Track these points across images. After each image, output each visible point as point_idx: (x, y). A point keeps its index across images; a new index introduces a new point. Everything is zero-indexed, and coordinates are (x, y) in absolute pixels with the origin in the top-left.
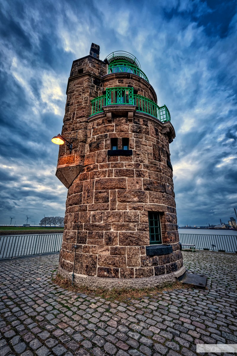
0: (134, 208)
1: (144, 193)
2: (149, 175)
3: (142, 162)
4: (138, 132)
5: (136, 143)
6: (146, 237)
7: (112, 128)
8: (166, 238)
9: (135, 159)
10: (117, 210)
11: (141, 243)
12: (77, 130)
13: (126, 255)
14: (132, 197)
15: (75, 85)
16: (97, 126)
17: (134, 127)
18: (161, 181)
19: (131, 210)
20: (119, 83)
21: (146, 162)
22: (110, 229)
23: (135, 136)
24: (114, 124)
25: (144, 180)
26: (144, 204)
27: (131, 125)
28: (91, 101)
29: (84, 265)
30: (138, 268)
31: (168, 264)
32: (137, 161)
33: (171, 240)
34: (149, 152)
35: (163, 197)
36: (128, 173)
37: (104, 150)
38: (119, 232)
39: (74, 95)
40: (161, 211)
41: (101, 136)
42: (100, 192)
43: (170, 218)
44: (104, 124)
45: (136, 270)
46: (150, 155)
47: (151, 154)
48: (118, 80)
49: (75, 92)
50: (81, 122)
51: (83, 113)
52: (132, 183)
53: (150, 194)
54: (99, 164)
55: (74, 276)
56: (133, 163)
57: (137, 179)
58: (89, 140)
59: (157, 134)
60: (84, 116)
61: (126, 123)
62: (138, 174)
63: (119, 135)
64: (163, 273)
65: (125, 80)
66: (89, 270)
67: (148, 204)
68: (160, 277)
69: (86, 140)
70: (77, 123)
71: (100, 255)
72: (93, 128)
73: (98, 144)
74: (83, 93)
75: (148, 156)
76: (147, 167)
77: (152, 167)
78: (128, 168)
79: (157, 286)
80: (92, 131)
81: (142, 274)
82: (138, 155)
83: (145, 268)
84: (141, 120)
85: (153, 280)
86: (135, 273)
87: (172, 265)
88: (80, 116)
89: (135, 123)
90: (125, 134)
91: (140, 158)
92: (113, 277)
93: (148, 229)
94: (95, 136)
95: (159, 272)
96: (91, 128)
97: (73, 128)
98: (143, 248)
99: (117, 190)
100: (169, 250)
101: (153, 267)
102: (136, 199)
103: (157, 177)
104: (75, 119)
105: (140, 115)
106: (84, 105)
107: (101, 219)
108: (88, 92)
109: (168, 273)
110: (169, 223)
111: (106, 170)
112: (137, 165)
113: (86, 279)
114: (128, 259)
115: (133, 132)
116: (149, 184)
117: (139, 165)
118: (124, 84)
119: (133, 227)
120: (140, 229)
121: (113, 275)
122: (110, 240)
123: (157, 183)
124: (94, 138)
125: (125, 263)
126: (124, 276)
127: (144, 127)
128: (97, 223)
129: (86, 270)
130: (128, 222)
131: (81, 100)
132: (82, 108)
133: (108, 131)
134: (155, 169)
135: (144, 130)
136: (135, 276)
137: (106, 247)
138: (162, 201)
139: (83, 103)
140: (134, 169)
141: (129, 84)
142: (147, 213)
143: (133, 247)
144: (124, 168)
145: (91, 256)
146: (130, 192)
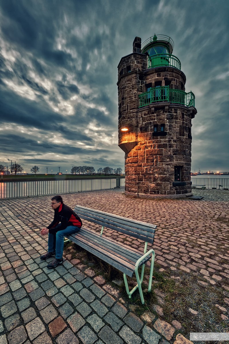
0: (167, 165)
1: (173, 156)
2: (176, 146)
3: (172, 138)
4: (171, 119)
5: (169, 127)
6: (173, 178)
7: (154, 118)
8: (183, 179)
9: (168, 137)
10: (158, 166)
11: (170, 181)
12: (131, 118)
13: (163, 186)
14: (166, 159)
15: (126, 82)
16: (144, 116)
17: (168, 116)
18: (183, 148)
19: (165, 165)
20: (158, 76)
21: (175, 138)
22: (155, 175)
23: (169, 122)
24: (155, 115)
25: (173, 149)
26: (172, 162)
27: (166, 114)
28: (138, 96)
29: (143, 190)
30: (168, 191)
31: (183, 190)
32: (169, 139)
33: (186, 180)
34: (177, 131)
35: (184, 157)
36: (165, 146)
37: (150, 132)
38: (159, 176)
39: (126, 90)
40: (182, 165)
41: (148, 123)
42: (149, 157)
43: (186, 169)
44: (149, 115)
45: (167, 192)
46: (177, 134)
47: (178, 132)
48: (156, 74)
49: (127, 88)
50: (133, 113)
51: (134, 106)
52: (167, 152)
53: (176, 157)
54: (147, 141)
55: (138, 195)
56: (167, 139)
57: (169, 149)
58: (140, 125)
59: (183, 117)
60: (135, 109)
61: (163, 114)
62: (169, 146)
63: (159, 122)
64: (180, 194)
65: (162, 73)
66: (146, 192)
67: (175, 162)
68: (178, 195)
69: (138, 125)
70: (130, 113)
71: (150, 186)
72: (142, 117)
73: (146, 129)
74: (133, 89)
75: (176, 134)
76: (175, 141)
77: (178, 141)
78: (164, 143)
79: (177, 198)
80: (141, 119)
81: (170, 193)
82: (170, 134)
83: (172, 191)
84: (173, 109)
85: (175, 196)
86: (167, 193)
87: (185, 191)
88: (133, 108)
89: (169, 112)
90: (163, 121)
91: (171, 137)
92: (157, 194)
93: (174, 174)
94: (144, 123)
95: (178, 193)
96: (141, 116)
97: (129, 117)
98: (171, 183)
99: (158, 155)
100: (184, 184)
101: (175, 191)
102: (168, 160)
103: (181, 147)
104: (129, 110)
105: (172, 106)
106: (135, 100)
107: (150, 170)
108: (136, 88)
109: (182, 193)
110: (185, 171)
111: (152, 145)
112: (169, 141)
113: (144, 195)
114: (164, 187)
115: (167, 119)
116: (176, 151)
117: (171, 140)
118: (161, 77)
119: (166, 173)
120: (170, 175)
121: (157, 193)
122: (155, 180)
123: (180, 150)
124: (143, 124)
125: (162, 189)
126: (161, 194)
127: (175, 114)
128: (148, 172)
129: (144, 192)
130: (163, 171)
131: (132, 95)
132: (133, 102)
133: (152, 120)
134: (180, 142)
135: (175, 117)
136: (167, 194)
137: (153, 182)
138: (183, 160)
139: (133, 98)
140: (168, 143)
141: (165, 76)
142: (174, 167)
143: (166, 182)
144: (162, 143)
145: (146, 186)
146: (165, 156)
